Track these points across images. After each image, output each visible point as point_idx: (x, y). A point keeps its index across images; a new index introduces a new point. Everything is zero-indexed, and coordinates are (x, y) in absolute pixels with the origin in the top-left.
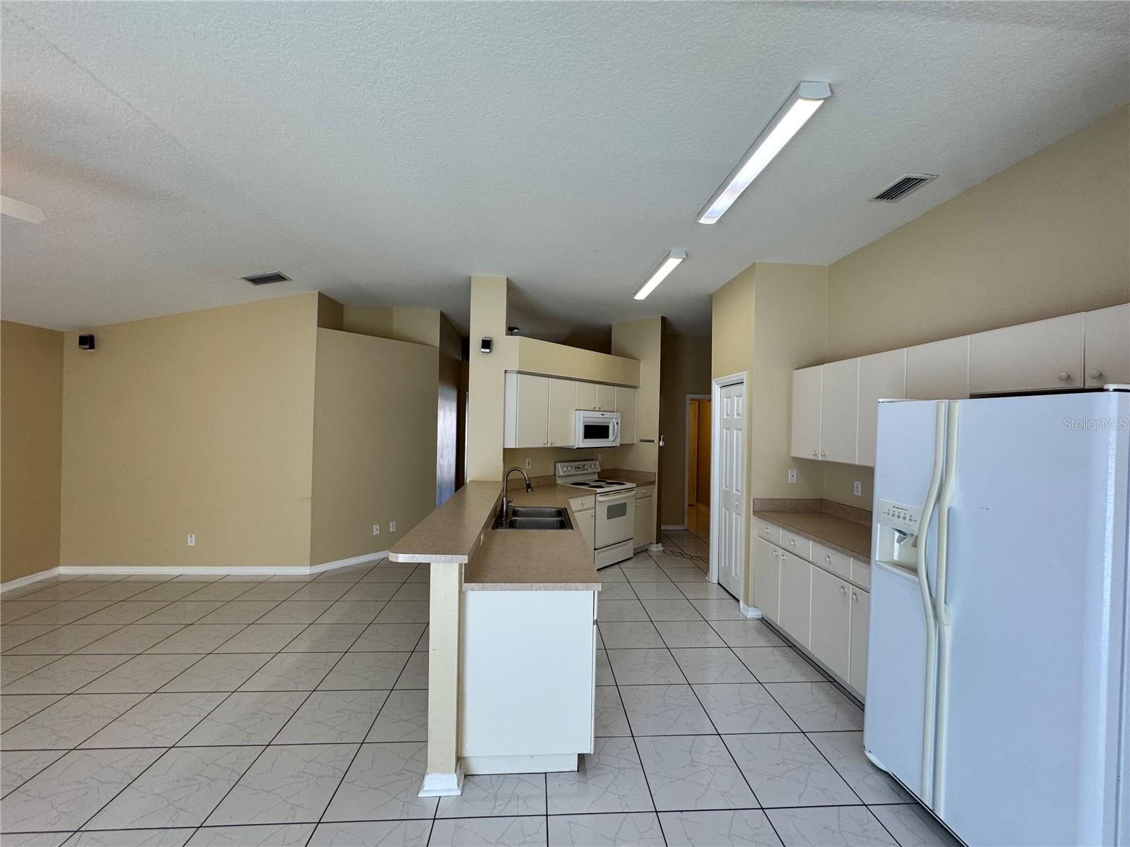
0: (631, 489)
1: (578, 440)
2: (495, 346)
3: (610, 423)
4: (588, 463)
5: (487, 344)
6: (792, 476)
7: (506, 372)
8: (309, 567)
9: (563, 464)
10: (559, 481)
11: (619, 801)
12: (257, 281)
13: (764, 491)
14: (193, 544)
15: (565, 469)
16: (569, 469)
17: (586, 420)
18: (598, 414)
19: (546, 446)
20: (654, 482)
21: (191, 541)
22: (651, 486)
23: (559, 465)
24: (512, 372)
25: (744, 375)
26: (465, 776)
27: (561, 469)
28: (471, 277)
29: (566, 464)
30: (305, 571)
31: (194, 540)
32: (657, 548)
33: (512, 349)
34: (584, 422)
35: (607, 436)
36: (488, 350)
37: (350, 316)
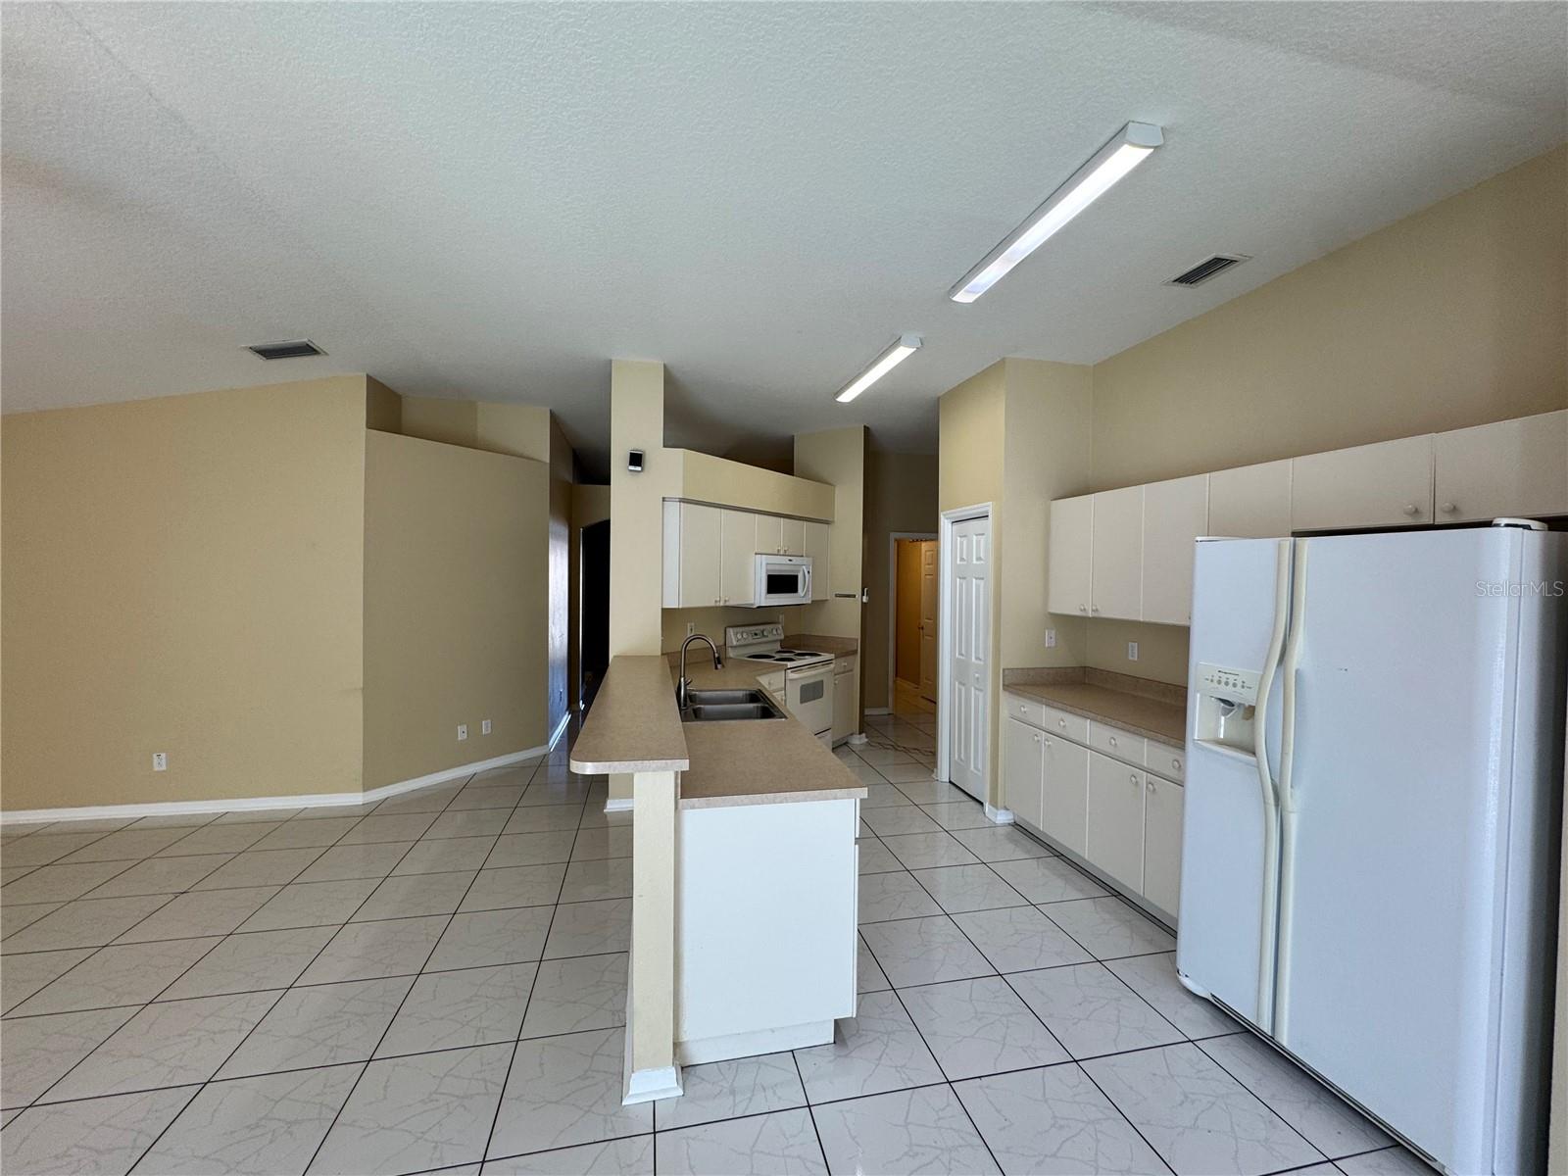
0: (828, 662)
1: (758, 595)
2: (648, 460)
3: (799, 571)
4: (769, 627)
5: (636, 459)
6: (1050, 638)
7: (664, 499)
8: (361, 794)
9: (737, 629)
10: (731, 653)
11: (898, 1075)
12: (269, 353)
13: (1017, 658)
14: (164, 768)
15: (739, 636)
16: (745, 636)
17: (770, 567)
18: (785, 560)
19: (718, 604)
20: (855, 652)
21: (160, 764)
22: (851, 657)
23: (731, 631)
24: (672, 499)
25: (988, 507)
26: (682, 1068)
27: (734, 637)
28: (611, 361)
29: (740, 629)
30: (356, 799)
31: (164, 762)
32: (860, 739)
33: (673, 466)
34: (767, 571)
35: (795, 590)
36: (639, 469)
37: (411, 414)
